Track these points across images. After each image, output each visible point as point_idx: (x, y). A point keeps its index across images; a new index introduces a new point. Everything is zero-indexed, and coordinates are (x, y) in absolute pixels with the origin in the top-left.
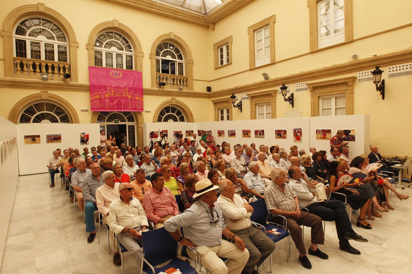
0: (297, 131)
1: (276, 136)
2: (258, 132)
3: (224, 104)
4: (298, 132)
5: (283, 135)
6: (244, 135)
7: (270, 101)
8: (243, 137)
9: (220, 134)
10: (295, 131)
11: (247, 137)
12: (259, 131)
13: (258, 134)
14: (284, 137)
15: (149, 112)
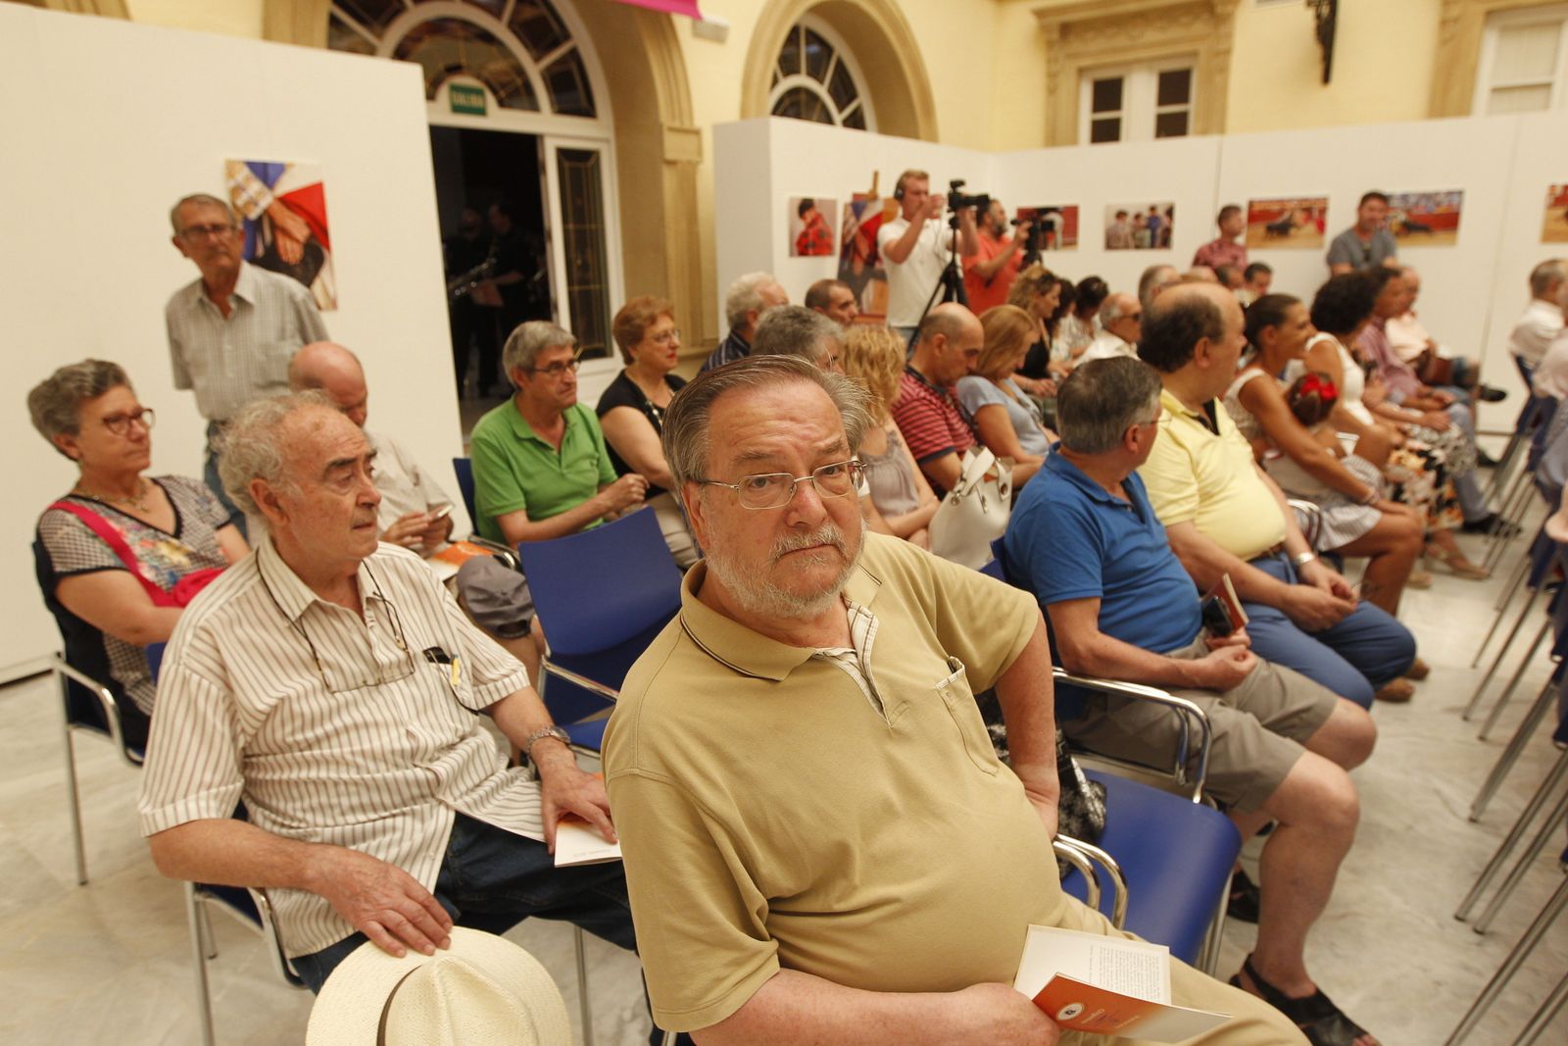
6: (1564, 226)
9: (1270, 229)
15: (718, 35)
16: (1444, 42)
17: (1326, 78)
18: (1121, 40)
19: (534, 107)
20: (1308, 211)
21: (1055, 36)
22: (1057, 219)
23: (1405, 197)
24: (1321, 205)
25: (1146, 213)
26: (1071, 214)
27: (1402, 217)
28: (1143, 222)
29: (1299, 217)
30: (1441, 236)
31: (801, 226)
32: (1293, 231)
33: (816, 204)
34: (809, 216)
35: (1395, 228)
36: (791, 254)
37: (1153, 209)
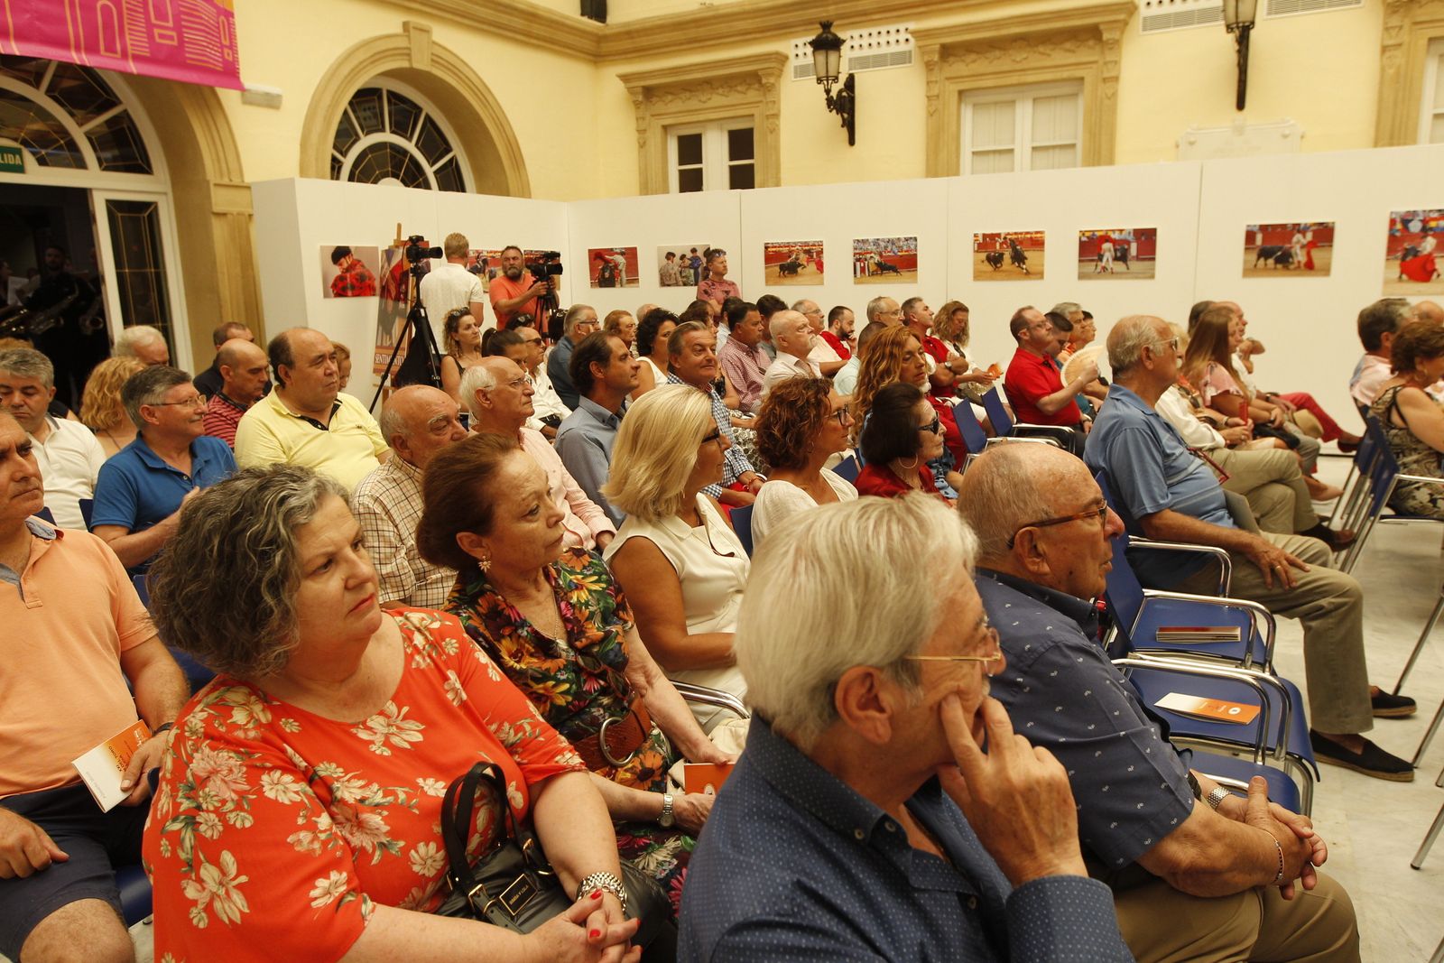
0: (1415, 227)
1: (1245, 262)
2: (1107, 246)
3: (717, 99)
4: (1425, 231)
5: (1300, 256)
6: (988, 267)
7: (1078, 73)
8: (978, 276)
9: (782, 268)
10: (1399, 226)
11: (1009, 276)
12: (1116, 236)
13: (1108, 256)
14: (1310, 266)
15: (271, 102)
16: (930, 115)
17: (852, 142)
18: (694, 103)
19: (81, 164)
20: (808, 252)
21: (640, 98)
22: (621, 260)
23: (876, 242)
24: (818, 249)
25: (689, 255)
26: (631, 254)
27: (877, 258)
28: (688, 262)
29: (803, 258)
30: (905, 274)
31: (336, 271)
32: (799, 269)
33: (353, 250)
34: (346, 262)
35: (873, 268)
36: (326, 295)
37: (694, 251)
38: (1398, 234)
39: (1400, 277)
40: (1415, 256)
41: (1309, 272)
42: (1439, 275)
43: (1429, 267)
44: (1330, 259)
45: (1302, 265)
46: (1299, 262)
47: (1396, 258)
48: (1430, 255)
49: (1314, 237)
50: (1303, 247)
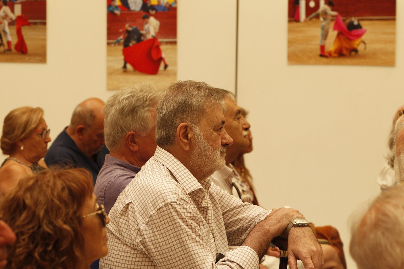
14: (22, 48)
38: (118, 12)
39: (125, 67)
40: (139, 40)
41: (23, 56)
42: (166, 66)
43: (155, 57)
44: (45, 40)
45: (13, 47)
46: (9, 43)
47: (118, 43)
48: (154, 39)
49: (23, 10)
50: (11, 24)
